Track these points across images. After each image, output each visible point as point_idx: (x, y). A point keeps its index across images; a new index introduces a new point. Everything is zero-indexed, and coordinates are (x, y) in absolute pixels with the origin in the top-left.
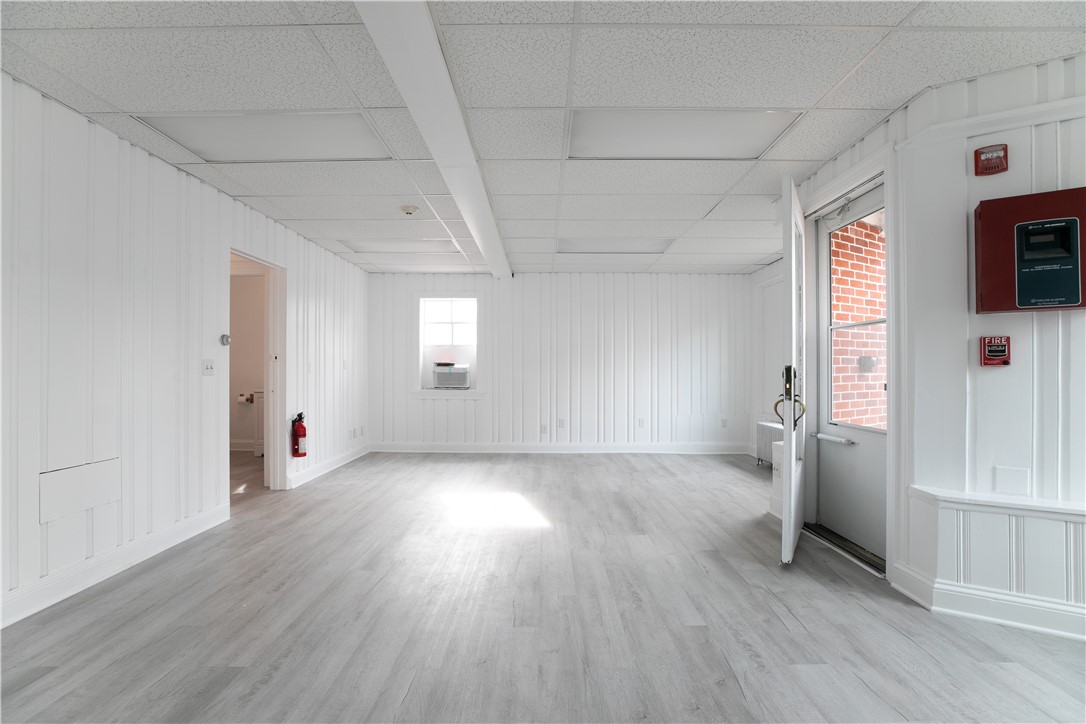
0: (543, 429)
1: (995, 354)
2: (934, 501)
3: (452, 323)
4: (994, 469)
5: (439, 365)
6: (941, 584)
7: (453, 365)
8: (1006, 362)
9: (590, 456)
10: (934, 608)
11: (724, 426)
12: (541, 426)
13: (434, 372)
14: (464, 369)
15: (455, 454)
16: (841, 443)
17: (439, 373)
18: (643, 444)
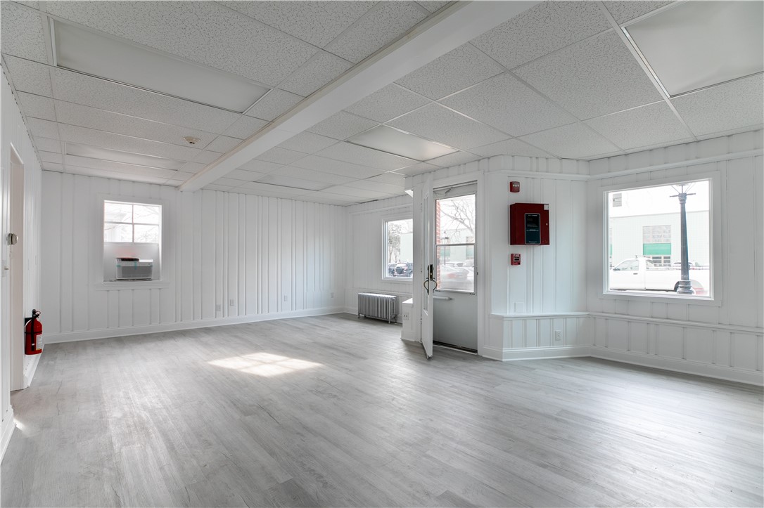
0: (217, 308)
1: (515, 260)
2: (502, 318)
3: (133, 224)
4: (515, 304)
5: (123, 260)
6: (505, 350)
7: (137, 260)
8: (519, 264)
9: (256, 324)
10: (503, 360)
11: (332, 297)
12: (216, 306)
13: (119, 266)
14: (149, 263)
15: (150, 335)
16: (446, 300)
17: (124, 267)
18: (287, 312)
